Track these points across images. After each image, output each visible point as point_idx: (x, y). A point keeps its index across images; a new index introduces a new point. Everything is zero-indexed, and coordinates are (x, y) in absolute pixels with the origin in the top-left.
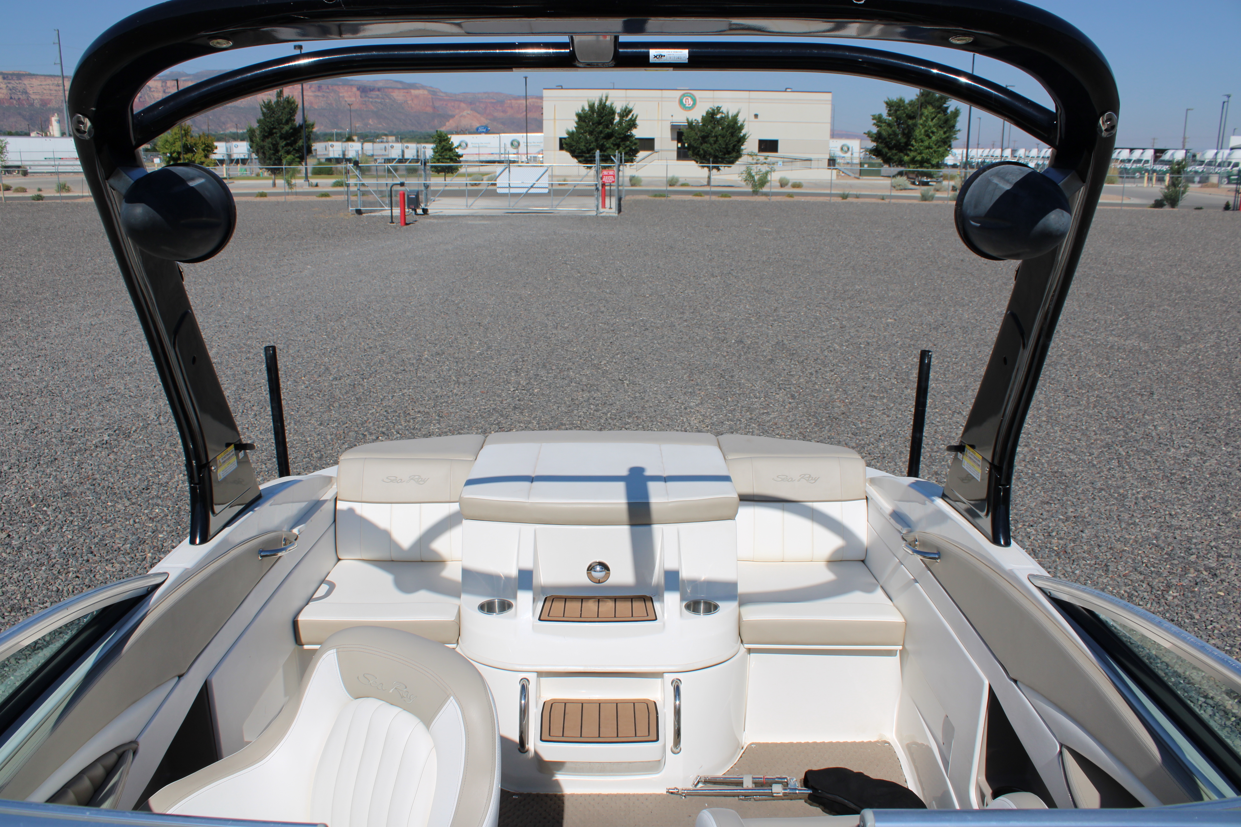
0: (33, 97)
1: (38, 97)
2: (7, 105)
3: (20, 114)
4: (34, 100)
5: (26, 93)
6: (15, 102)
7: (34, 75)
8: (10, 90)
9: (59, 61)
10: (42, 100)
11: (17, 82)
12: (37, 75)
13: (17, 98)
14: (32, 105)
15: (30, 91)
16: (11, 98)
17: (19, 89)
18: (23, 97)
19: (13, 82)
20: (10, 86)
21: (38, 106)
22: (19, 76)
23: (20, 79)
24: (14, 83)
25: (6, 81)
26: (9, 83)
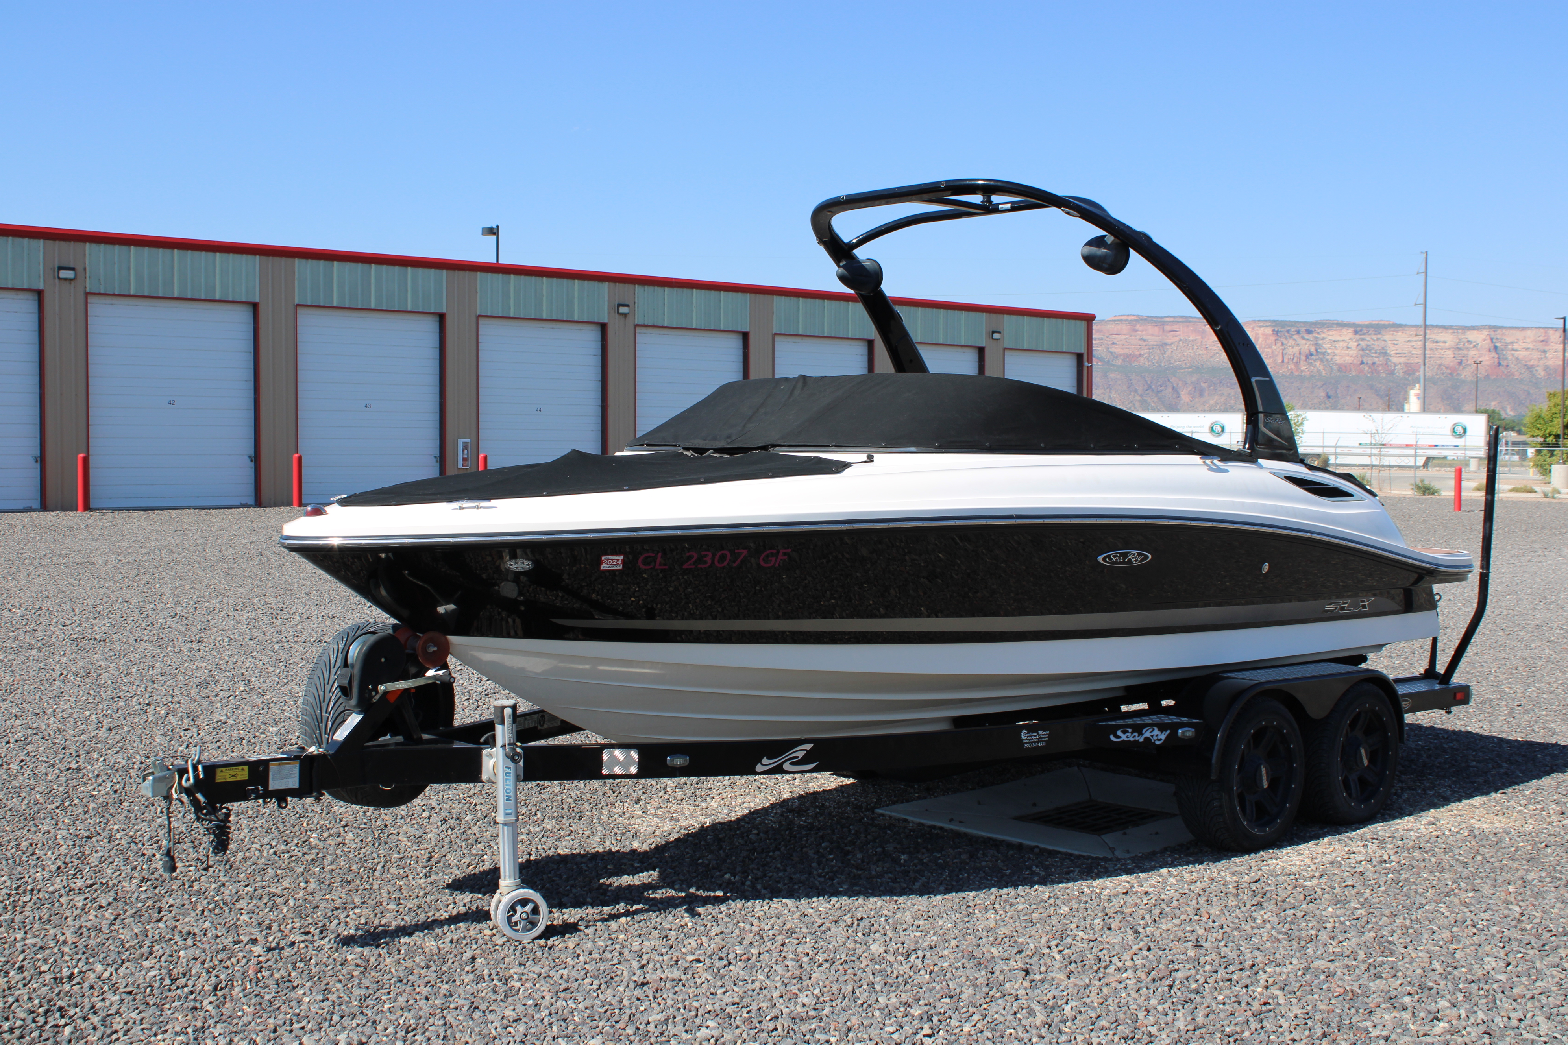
0: (1395, 360)
1: (1402, 360)
2: (1354, 373)
3: (1371, 387)
4: (1395, 365)
5: (1385, 354)
6: (1367, 369)
7: (1400, 326)
8: (1363, 350)
9: (1421, 301)
10: (1407, 365)
11: (1374, 337)
12: (1406, 326)
13: (1370, 362)
14: (1392, 373)
15: (1392, 351)
16: (1362, 363)
17: (1376, 348)
18: (1379, 361)
19: (1367, 337)
20: (1363, 343)
21: (1401, 375)
22: (1378, 328)
23: (1379, 333)
24: (1369, 339)
25: (1357, 337)
26: (1362, 340)
